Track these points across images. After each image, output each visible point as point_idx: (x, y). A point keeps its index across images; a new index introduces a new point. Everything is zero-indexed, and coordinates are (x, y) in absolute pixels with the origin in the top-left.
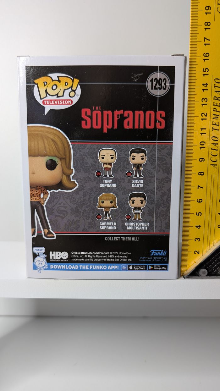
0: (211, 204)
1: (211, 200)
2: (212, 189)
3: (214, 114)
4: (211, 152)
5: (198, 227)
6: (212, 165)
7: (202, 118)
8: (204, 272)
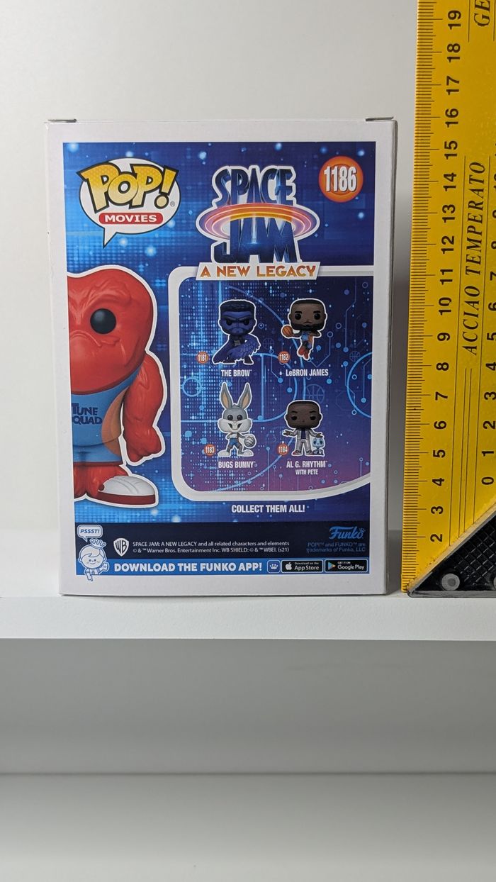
0: (466, 431)
1: (466, 424)
2: (467, 399)
3: (470, 238)
4: (464, 320)
5: (439, 483)
6: (467, 348)
7: (445, 247)
8: (452, 582)
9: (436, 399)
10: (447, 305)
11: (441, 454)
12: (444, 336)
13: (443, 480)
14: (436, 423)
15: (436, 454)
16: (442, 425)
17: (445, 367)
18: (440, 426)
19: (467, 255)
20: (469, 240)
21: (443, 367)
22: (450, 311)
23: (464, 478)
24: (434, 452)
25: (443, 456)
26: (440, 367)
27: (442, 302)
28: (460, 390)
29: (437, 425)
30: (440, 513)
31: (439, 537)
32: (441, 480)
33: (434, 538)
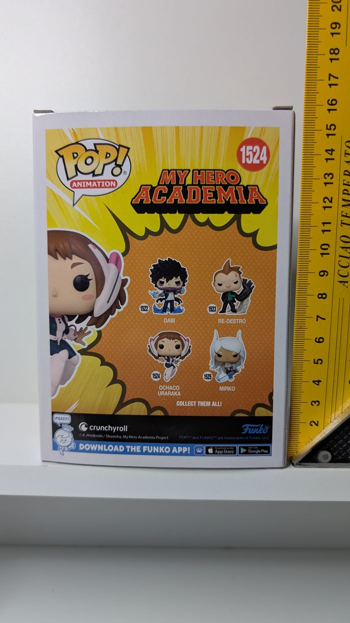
0: (339, 345)
1: (339, 339)
2: (340, 320)
3: (344, 198)
4: (339, 261)
5: (317, 383)
6: (341, 282)
7: (326, 205)
8: (326, 457)
9: (317, 320)
10: (326, 249)
11: (320, 362)
12: (323, 273)
13: (320, 381)
14: (316, 338)
15: (316, 362)
16: (321, 340)
17: (324, 296)
18: (320, 340)
19: (342, 212)
20: (344, 200)
21: (322, 296)
22: (328, 254)
23: (336, 379)
24: (314, 360)
25: (321, 363)
26: (320, 296)
27: (323, 247)
28: (335, 314)
29: (317, 340)
30: (318, 405)
31: (316, 423)
32: (319, 381)
33: (313, 424)
